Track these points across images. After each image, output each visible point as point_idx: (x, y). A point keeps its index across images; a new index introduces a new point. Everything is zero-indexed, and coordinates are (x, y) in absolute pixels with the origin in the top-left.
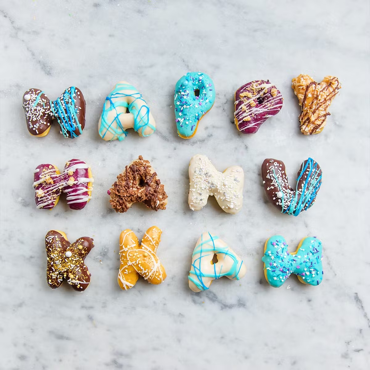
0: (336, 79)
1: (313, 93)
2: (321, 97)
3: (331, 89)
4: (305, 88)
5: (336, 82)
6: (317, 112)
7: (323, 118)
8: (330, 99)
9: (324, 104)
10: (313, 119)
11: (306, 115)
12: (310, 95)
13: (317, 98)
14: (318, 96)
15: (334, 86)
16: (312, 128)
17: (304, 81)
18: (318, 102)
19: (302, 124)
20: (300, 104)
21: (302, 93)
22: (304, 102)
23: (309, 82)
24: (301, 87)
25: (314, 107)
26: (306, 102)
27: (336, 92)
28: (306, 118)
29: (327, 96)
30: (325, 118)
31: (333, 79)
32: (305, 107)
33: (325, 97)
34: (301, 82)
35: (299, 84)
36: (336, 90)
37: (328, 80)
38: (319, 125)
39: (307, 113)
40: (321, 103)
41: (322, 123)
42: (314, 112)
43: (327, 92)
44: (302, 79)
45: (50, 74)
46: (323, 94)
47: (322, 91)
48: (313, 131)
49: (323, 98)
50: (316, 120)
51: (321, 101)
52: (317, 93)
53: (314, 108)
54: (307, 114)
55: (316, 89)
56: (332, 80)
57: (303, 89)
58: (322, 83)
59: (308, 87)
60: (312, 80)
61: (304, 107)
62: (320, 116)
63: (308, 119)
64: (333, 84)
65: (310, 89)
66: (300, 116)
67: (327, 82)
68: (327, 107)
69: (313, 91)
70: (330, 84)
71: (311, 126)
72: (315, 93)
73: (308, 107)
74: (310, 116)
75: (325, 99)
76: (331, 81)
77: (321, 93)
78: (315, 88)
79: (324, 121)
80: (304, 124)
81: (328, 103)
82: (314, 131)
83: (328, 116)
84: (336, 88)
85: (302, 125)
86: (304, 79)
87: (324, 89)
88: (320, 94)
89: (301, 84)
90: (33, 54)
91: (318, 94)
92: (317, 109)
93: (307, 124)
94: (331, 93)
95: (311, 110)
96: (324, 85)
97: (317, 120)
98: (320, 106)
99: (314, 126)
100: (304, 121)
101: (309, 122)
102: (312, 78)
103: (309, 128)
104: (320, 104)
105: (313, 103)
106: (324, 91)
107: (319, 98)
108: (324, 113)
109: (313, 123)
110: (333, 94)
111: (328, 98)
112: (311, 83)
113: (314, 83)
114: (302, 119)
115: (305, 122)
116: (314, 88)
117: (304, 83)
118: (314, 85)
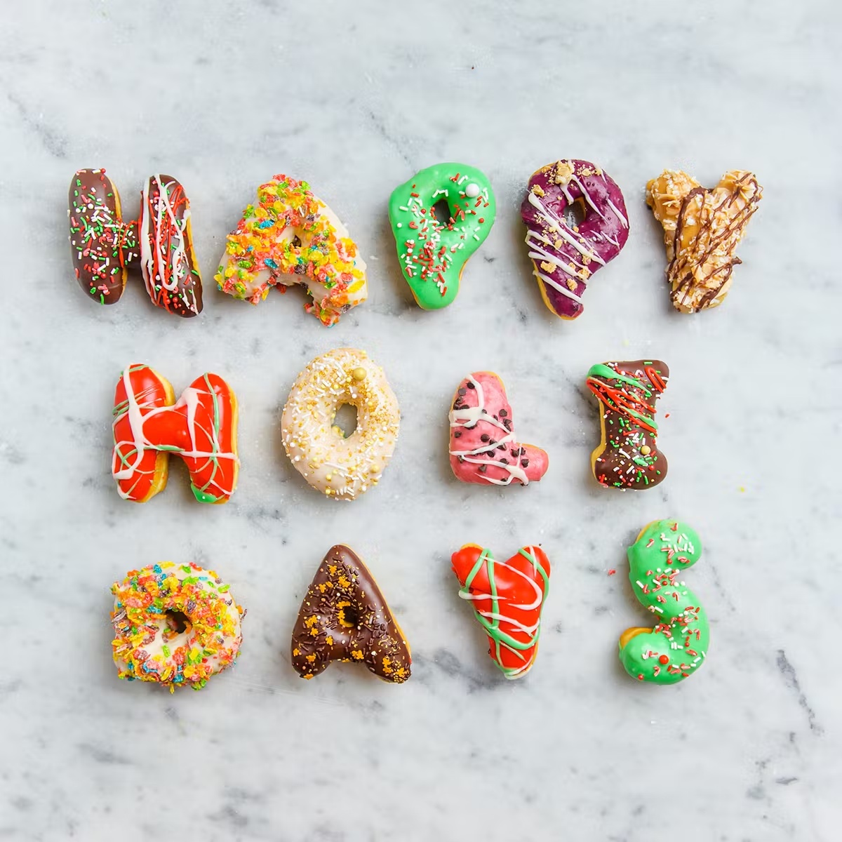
0: (750, 177)
1: (698, 215)
2: (718, 225)
3: (740, 204)
4: (678, 204)
5: (752, 185)
6: (710, 259)
7: (724, 273)
8: (739, 227)
9: (725, 239)
10: (700, 275)
11: (683, 266)
12: (690, 221)
13: (707, 227)
14: (709, 222)
15: (748, 196)
16: (700, 298)
17: (676, 187)
18: (711, 236)
19: (674, 289)
20: (669, 242)
21: (672, 217)
22: (677, 236)
23: (688, 189)
24: (669, 203)
25: (702, 248)
26: (682, 238)
27: (752, 210)
28: (684, 275)
29: (732, 221)
30: (730, 272)
31: (744, 178)
32: (682, 248)
33: (728, 222)
34: (668, 190)
35: (663, 196)
36: (753, 204)
37: (732, 181)
38: (717, 290)
39: (686, 262)
40: (718, 237)
41: (723, 283)
42: (702, 261)
43: (730, 212)
44: (670, 182)
45: (64, 154)
46: (723, 216)
47: (719, 209)
48: (701, 303)
49: (723, 225)
50: (708, 278)
51: (718, 234)
52: (708, 215)
53: (701, 252)
54: (687, 265)
55: (705, 206)
56: (741, 181)
57: (673, 206)
58: (719, 190)
59: (684, 202)
60: (694, 184)
61: (678, 248)
62: (716, 267)
63: (690, 277)
64: (744, 191)
65: (691, 207)
66: (670, 269)
67: (730, 187)
68: (733, 246)
69: (697, 210)
70: (736, 192)
71: (698, 294)
72: (704, 216)
73: (689, 249)
74: (693, 270)
75: (727, 229)
76: (740, 184)
77: (718, 214)
78: (703, 203)
79: (726, 278)
80: (679, 289)
81: (735, 235)
82: (705, 304)
83: (734, 267)
84: (752, 200)
85: (676, 292)
86: (676, 184)
87: (723, 204)
88: (714, 218)
89: (668, 195)
90: (22, 109)
91: (711, 218)
92: (710, 252)
93: (687, 287)
94: (740, 213)
95: (696, 255)
96: (724, 194)
97: (711, 279)
98: (717, 245)
99: (703, 294)
100: (679, 280)
101: (692, 284)
102: (694, 179)
103: (693, 299)
104: (717, 241)
105: (698, 238)
106: (723, 210)
107: (714, 226)
108: (726, 260)
109: (702, 285)
110: (746, 213)
111: (735, 224)
112: (691, 193)
113: (699, 190)
114: (676, 277)
115: (682, 284)
116: (700, 204)
117: (676, 193)
118: (699, 197)
